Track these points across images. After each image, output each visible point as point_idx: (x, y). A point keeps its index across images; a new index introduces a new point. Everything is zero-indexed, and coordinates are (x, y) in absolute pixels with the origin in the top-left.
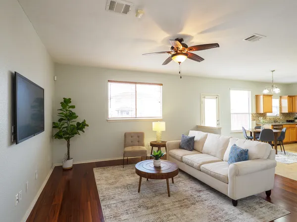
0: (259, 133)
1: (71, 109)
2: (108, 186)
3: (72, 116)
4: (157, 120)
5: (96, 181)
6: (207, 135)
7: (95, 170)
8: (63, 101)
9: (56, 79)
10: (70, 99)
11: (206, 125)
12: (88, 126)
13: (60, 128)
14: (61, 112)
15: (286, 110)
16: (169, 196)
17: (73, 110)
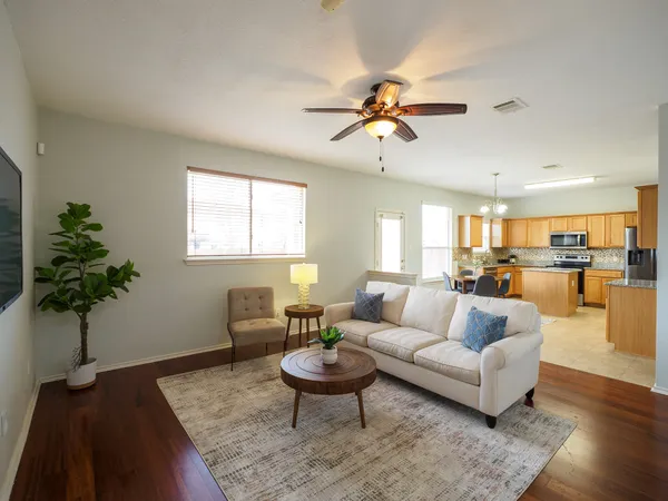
0: (473, 282)
1: (89, 232)
2: (212, 423)
3: (92, 250)
4: (299, 261)
5: (176, 412)
6: (408, 290)
7: (162, 383)
8: (65, 209)
9: (42, 151)
10: (86, 207)
11: (384, 270)
12: (138, 275)
13: (58, 283)
14: (62, 239)
15: (498, 244)
16: (364, 426)
17: (95, 236)
